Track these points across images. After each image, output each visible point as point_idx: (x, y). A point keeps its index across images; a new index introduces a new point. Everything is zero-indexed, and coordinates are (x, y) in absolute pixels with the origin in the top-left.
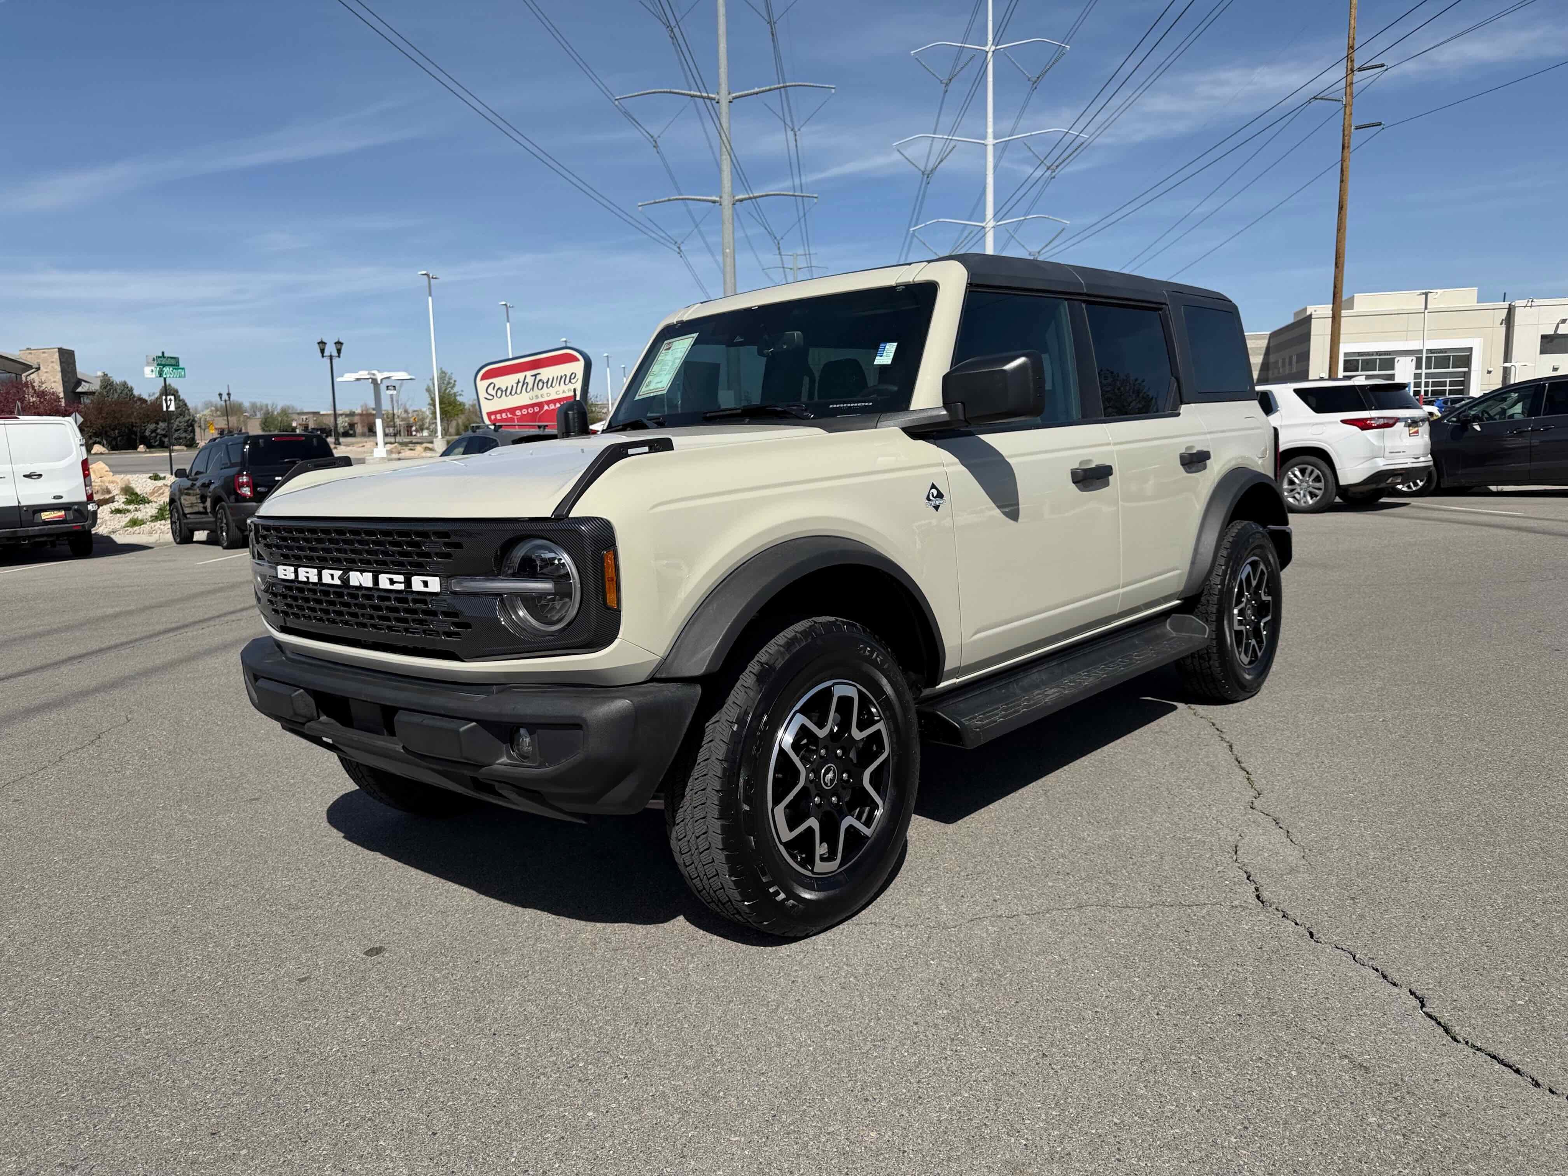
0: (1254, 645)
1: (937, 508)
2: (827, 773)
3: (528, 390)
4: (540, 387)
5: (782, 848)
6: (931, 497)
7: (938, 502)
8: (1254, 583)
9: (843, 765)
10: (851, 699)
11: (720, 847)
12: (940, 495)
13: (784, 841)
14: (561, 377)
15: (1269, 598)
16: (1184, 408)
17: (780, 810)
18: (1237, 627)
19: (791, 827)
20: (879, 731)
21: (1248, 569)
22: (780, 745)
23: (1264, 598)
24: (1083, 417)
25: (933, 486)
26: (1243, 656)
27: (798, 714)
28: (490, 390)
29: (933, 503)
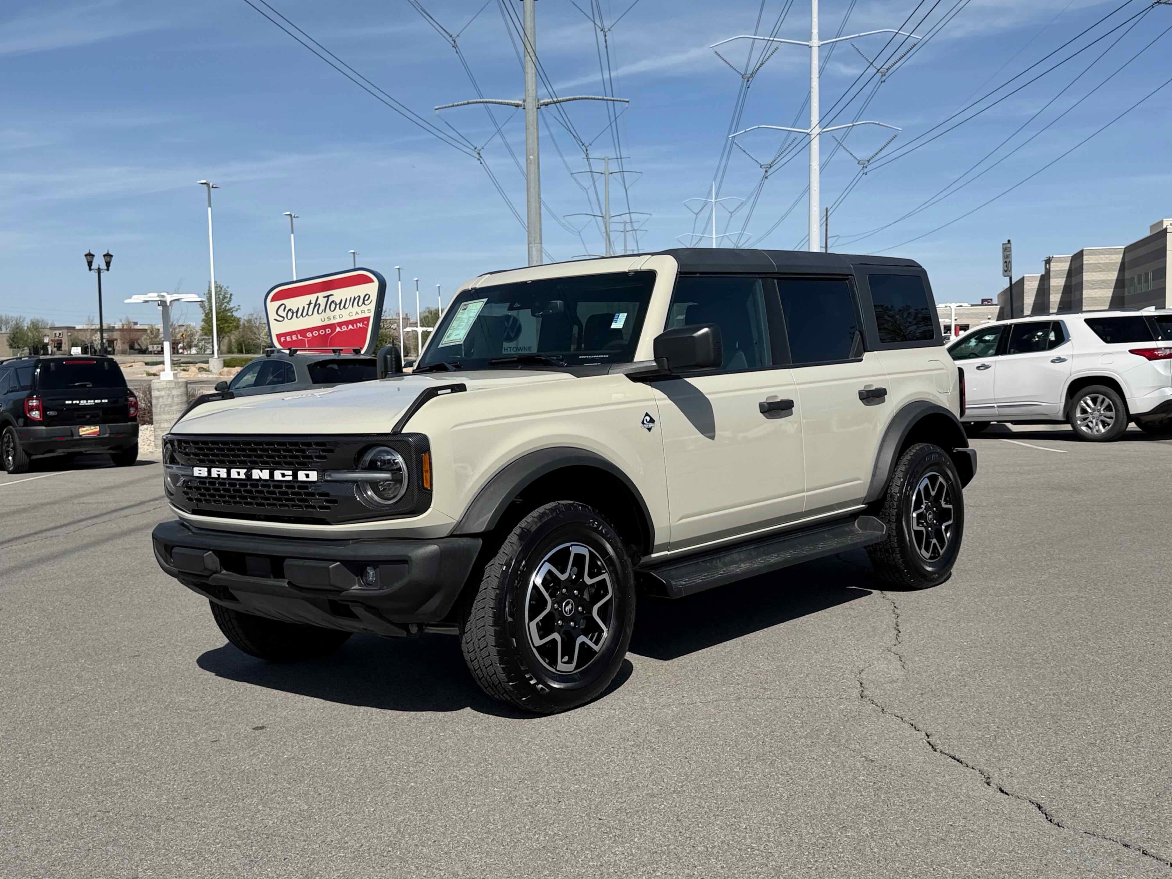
0: (935, 544)
1: (649, 429)
2: (566, 605)
3: (320, 312)
4: (332, 309)
5: (535, 651)
6: (645, 422)
7: (651, 425)
8: (933, 493)
9: (579, 601)
10: (584, 556)
11: (494, 644)
12: (652, 421)
13: (536, 645)
14: (355, 299)
15: (950, 506)
16: (866, 355)
17: (533, 625)
18: (916, 528)
19: (541, 637)
20: (604, 580)
21: (926, 481)
22: (534, 582)
23: (944, 505)
24: (773, 364)
25: (647, 415)
26: (923, 551)
27: (546, 563)
28: (281, 312)
29: (646, 426)
